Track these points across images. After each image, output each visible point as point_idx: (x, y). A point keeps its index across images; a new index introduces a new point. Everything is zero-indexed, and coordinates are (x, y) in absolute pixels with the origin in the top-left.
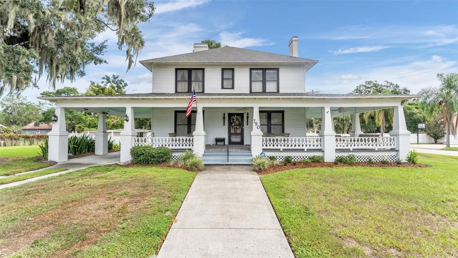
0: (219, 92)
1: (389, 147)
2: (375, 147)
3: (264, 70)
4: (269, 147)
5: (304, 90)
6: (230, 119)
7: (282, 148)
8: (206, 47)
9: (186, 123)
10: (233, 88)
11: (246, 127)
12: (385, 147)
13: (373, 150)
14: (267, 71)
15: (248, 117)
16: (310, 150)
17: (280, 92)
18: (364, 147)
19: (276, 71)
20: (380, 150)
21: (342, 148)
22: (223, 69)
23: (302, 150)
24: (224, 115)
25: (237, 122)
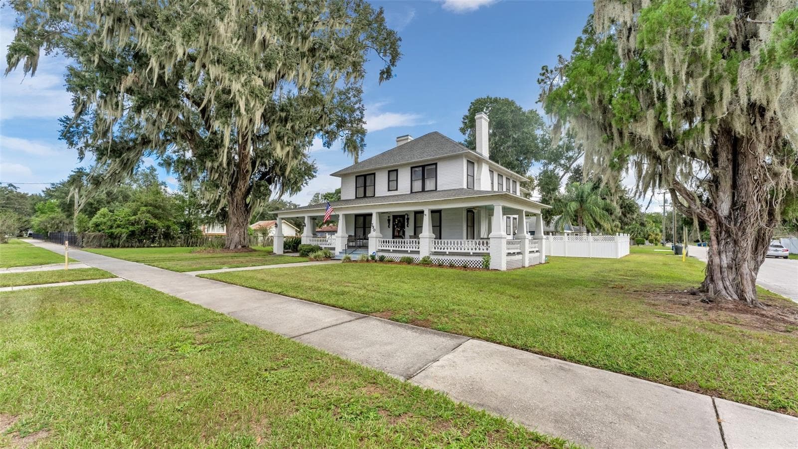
0: (386, 195)
1: (485, 251)
2: (470, 251)
3: (423, 167)
4: (383, 248)
5: (462, 185)
6: (394, 221)
7: (391, 249)
8: (408, 139)
9: (362, 226)
10: (397, 190)
11: (406, 229)
12: (481, 251)
13: (467, 254)
14: (426, 168)
15: (408, 219)
16: (412, 252)
17: (438, 190)
18: (459, 251)
19: (434, 167)
20: (475, 254)
21: (439, 250)
22: (389, 172)
23: (406, 252)
24: (389, 217)
25: (400, 224)
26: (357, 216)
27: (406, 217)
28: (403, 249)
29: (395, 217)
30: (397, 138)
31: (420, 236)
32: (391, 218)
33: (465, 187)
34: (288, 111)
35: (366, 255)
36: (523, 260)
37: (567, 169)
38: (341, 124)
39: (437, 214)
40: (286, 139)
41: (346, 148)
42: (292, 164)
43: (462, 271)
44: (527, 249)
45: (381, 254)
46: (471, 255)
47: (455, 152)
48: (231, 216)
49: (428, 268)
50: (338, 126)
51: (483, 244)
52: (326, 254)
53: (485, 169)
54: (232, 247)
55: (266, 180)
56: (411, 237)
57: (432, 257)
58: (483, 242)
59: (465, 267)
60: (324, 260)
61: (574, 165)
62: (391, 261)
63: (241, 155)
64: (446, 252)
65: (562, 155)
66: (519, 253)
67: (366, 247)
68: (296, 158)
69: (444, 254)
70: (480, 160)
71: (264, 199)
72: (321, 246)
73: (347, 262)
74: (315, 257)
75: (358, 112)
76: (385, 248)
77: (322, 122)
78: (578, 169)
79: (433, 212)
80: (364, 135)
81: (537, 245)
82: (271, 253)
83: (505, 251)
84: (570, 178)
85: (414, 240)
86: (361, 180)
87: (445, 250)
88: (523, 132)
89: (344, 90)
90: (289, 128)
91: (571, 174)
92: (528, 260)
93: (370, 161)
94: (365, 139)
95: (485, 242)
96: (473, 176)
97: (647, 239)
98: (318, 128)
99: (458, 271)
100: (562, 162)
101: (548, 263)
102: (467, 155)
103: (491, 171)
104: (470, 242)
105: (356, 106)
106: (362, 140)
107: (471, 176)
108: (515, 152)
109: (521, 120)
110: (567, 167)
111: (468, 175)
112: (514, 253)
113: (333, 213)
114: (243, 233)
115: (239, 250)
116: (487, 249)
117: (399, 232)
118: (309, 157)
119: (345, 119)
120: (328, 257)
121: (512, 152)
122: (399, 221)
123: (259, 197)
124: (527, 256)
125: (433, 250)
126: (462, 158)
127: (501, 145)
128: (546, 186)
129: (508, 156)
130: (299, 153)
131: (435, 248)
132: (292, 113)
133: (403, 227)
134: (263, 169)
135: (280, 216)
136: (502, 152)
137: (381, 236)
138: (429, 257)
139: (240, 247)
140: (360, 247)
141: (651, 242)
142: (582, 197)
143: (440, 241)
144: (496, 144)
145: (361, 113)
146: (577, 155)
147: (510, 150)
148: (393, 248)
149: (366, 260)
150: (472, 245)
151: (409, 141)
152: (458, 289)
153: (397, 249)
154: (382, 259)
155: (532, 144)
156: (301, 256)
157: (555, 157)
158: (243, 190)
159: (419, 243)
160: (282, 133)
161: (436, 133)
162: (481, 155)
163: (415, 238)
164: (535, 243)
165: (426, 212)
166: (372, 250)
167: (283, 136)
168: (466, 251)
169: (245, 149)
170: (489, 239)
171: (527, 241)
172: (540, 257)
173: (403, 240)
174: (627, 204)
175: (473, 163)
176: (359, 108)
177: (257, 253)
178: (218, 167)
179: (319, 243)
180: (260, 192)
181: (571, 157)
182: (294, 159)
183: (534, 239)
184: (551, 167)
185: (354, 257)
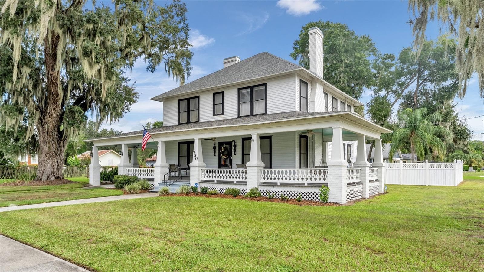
0: (211, 120)
1: (322, 181)
2: (305, 181)
3: (252, 88)
4: (206, 179)
5: (295, 107)
6: (220, 149)
7: (216, 180)
8: (235, 60)
9: (186, 154)
10: (223, 114)
11: (234, 157)
12: (318, 181)
13: (301, 185)
14: (255, 89)
15: (235, 146)
16: (239, 183)
17: (268, 113)
18: (292, 181)
19: (263, 87)
20: (311, 185)
21: (269, 181)
22: (214, 94)
23: (232, 183)
24: (214, 144)
25: (226, 152)
26: (180, 143)
27: (233, 144)
28: (228, 179)
29: (221, 144)
30: (224, 60)
31: (248, 164)
32: (217, 146)
33: (298, 109)
34: (95, 23)
35: (186, 187)
36: (363, 191)
37: (399, 95)
38: (165, 45)
39: (266, 139)
40: (94, 54)
41: (171, 72)
42: (107, 86)
43: (297, 207)
44: (368, 178)
45: (204, 185)
46: (306, 186)
47: (287, 70)
48: (42, 145)
49: (256, 202)
50: (162, 48)
51: (320, 173)
52: (143, 186)
53: (319, 90)
54: (44, 178)
55: (81, 106)
56: (238, 166)
57: (262, 189)
58: (320, 171)
59: (299, 201)
60: (141, 193)
61: (406, 92)
62: (215, 194)
63: (50, 76)
64: (276, 183)
65: (394, 82)
66: (359, 183)
67: (188, 177)
68: (110, 80)
69: (275, 185)
70: (313, 80)
71: (78, 127)
72: (139, 177)
73: (164, 195)
74: (130, 190)
75: (182, 33)
76: (208, 179)
77: (144, 43)
78: (410, 95)
79: (262, 138)
80: (190, 58)
81: (376, 173)
82: (86, 184)
83: (345, 181)
84: (402, 104)
85: (241, 169)
86: (184, 104)
87: (276, 181)
88: (356, 57)
89: (166, 9)
90: (99, 43)
91: (403, 101)
92: (367, 190)
93: (194, 83)
94: (191, 62)
95: (322, 171)
96: (307, 98)
97: (471, 166)
98: (140, 50)
99: (292, 206)
100: (394, 88)
101: (388, 193)
102: (299, 73)
103: (326, 94)
104: (305, 171)
105: (181, 26)
106: (188, 63)
107: (304, 98)
108: (347, 78)
109: (353, 44)
110: (398, 93)
111: (301, 96)
112: (354, 183)
113: (151, 140)
114: (56, 163)
115: (52, 181)
116: (325, 179)
117: (225, 160)
118: (129, 80)
119: (169, 40)
120: (146, 189)
121: (344, 77)
122: (226, 149)
123: (73, 125)
124: (368, 185)
125: (263, 181)
126: (295, 76)
127: (333, 71)
128: (378, 112)
129: (340, 82)
130: (112, 73)
131: (264, 178)
132: (101, 25)
133: (230, 155)
134: (77, 93)
135: (96, 145)
136: (334, 78)
137: (204, 164)
138: (257, 189)
139: (53, 178)
140: (182, 177)
141: (475, 168)
142: (415, 123)
143: (269, 170)
144: (328, 69)
145: (186, 33)
146: (408, 81)
147: (342, 76)
148: (217, 179)
149: (186, 192)
150: (307, 174)
151: (237, 62)
152: (293, 237)
153: (222, 179)
154: (204, 192)
155: (365, 70)
156: (116, 188)
157: (387, 84)
158: (55, 116)
159: (246, 173)
160: (89, 49)
161: (265, 53)
162: (316, 74)
163: (242, 167)
164: (374, 171)
165: (255, 138)
166: (194, 181)
167: (91, 52)
168: (300, 181)
169: (53, 69)
170: (327, 167)
171: (368, 169)
172: (379, 186)
173: (228, 170)
174: (459, 130)
175: (307, 84)
176: (183, 28)
177: (70, 185)
178: (21, 89)
179: (137, 173)
180: (73, 119)
181: (403, 83)
182: (108, 81)
183: (373, 167)
184: (383, 93)
185: (171, 189)
